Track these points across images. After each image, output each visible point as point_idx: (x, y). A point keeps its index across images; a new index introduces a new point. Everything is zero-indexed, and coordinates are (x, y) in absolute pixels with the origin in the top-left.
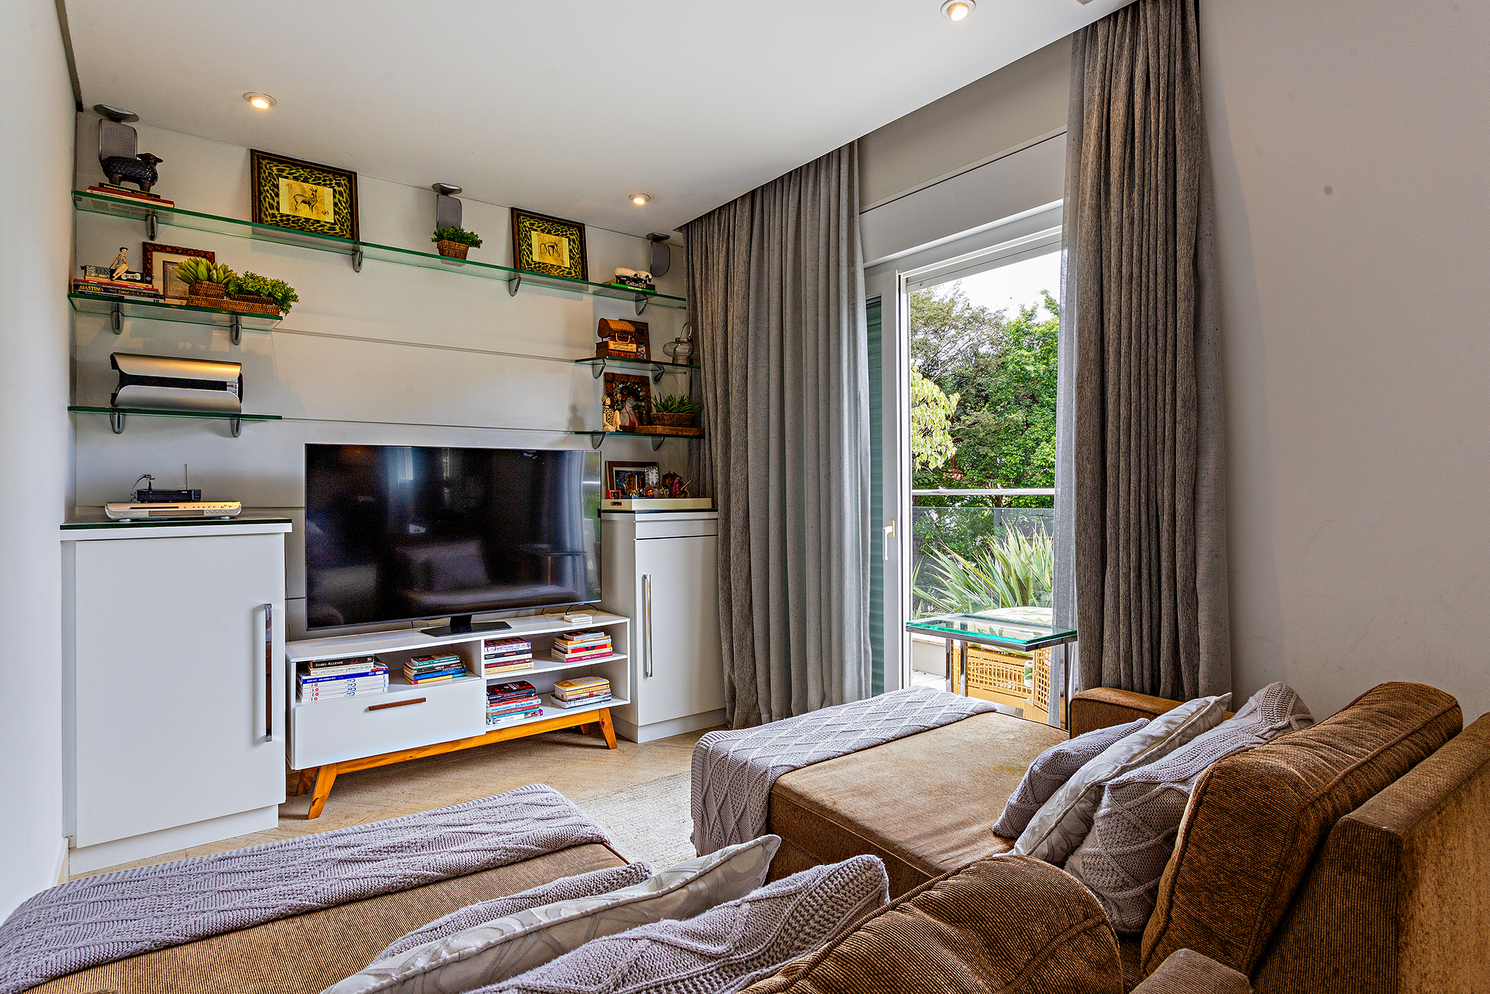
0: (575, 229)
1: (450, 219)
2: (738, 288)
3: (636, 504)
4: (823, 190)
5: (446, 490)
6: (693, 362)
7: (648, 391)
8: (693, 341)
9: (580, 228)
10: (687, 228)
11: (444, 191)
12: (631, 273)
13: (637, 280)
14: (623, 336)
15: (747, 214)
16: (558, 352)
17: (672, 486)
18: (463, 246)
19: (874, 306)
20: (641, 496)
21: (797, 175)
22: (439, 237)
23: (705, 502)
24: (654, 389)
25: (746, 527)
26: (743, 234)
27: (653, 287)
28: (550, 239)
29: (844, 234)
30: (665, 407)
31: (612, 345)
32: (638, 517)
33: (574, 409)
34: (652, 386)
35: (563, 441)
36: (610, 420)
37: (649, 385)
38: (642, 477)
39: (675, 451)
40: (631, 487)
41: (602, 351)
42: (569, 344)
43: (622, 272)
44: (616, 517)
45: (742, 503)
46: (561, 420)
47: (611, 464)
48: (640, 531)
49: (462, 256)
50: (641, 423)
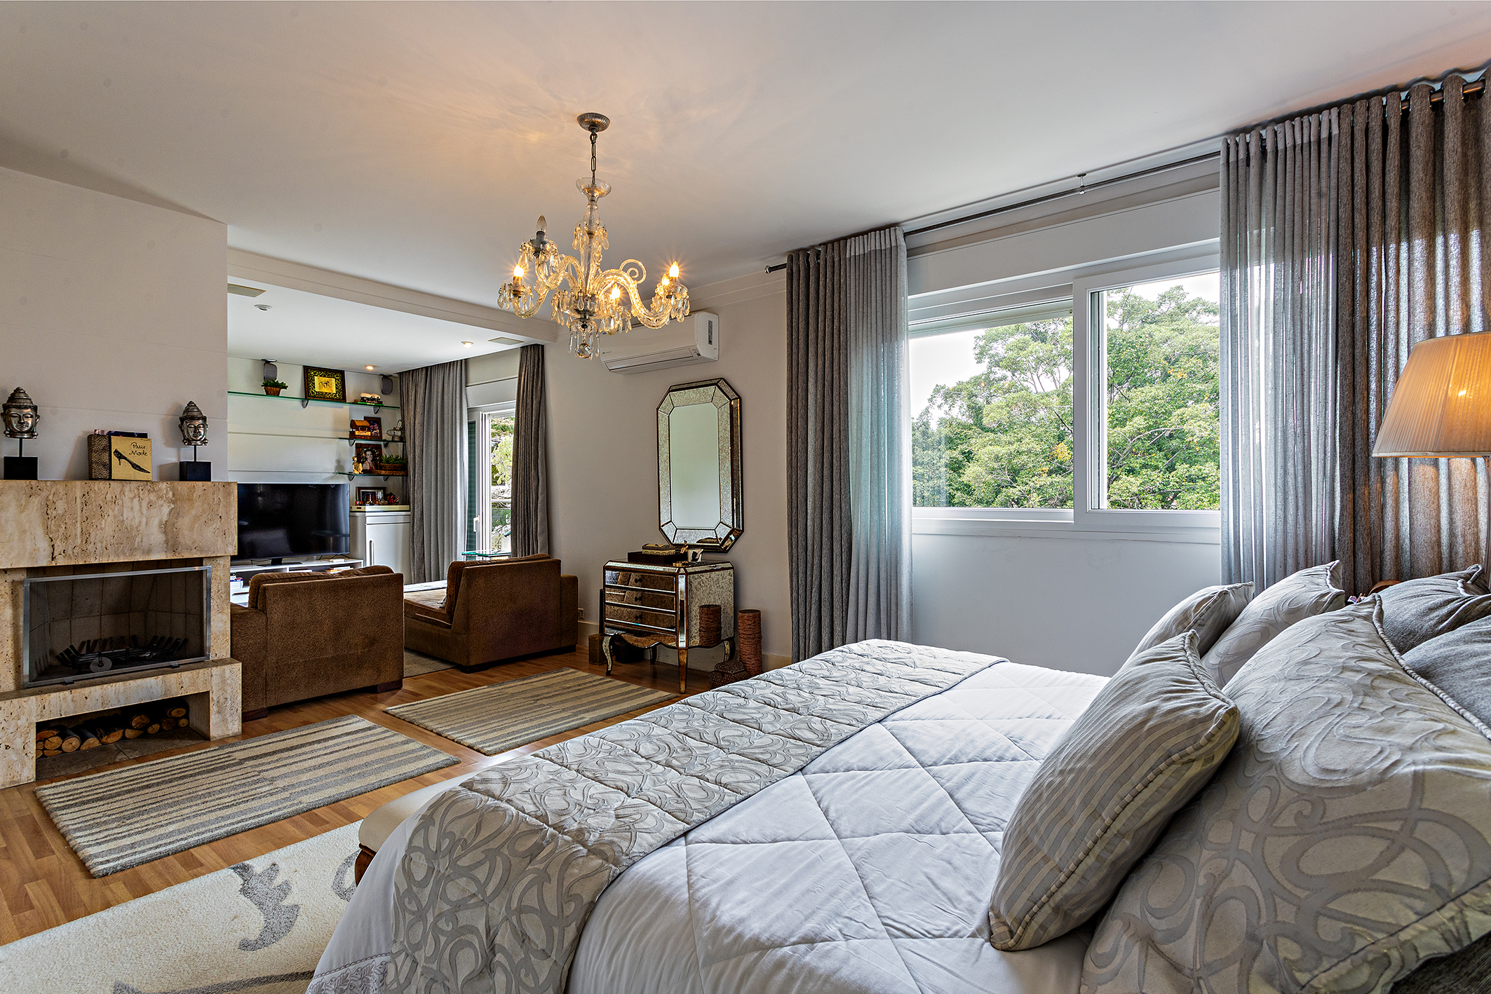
0: (339, 374)
1: (271, 376)
2: (419, 410)
3: (368, 508)
4: (451, 374)
5: (260, 498)
6: (402, 439)
7: (381, 452)
8: (403, 429)
9: (342, 373)
10: (401, 374)
11: (267, 362)
12: (369, 396)
13: (373, 399)
14: (363, 428)
15: (424, 376)
16: (329, 434)
17: (389, 499)
18: (278, 389)
19: (472, 426)
20: (371, 504)
21: (443, 366)
22: (265, 385)
23: (406, 507)
24: (384, 451)
25: (422, 518)
26: (422, 384)
27: (381, 403)
28: (324, 379)
29: (458, 396)
30: (387, 462)
31: (357, 433)
32: (367, 514)
33: (338, 461)
34: (383, 449)
35: (332, 478)
36: (357, 468)
37: (381, 448)
38: (374, 494)
39: (394, 483)
40: (368, 500)
41: (352, 436)
42: (335, 430)
43: (363, 395)
44: (357, 514)
45: (420, 507)
46: (331, 466)
47: (359, 489)
48: (369, 520)
49: (277, 394)
50: (376, 468)
